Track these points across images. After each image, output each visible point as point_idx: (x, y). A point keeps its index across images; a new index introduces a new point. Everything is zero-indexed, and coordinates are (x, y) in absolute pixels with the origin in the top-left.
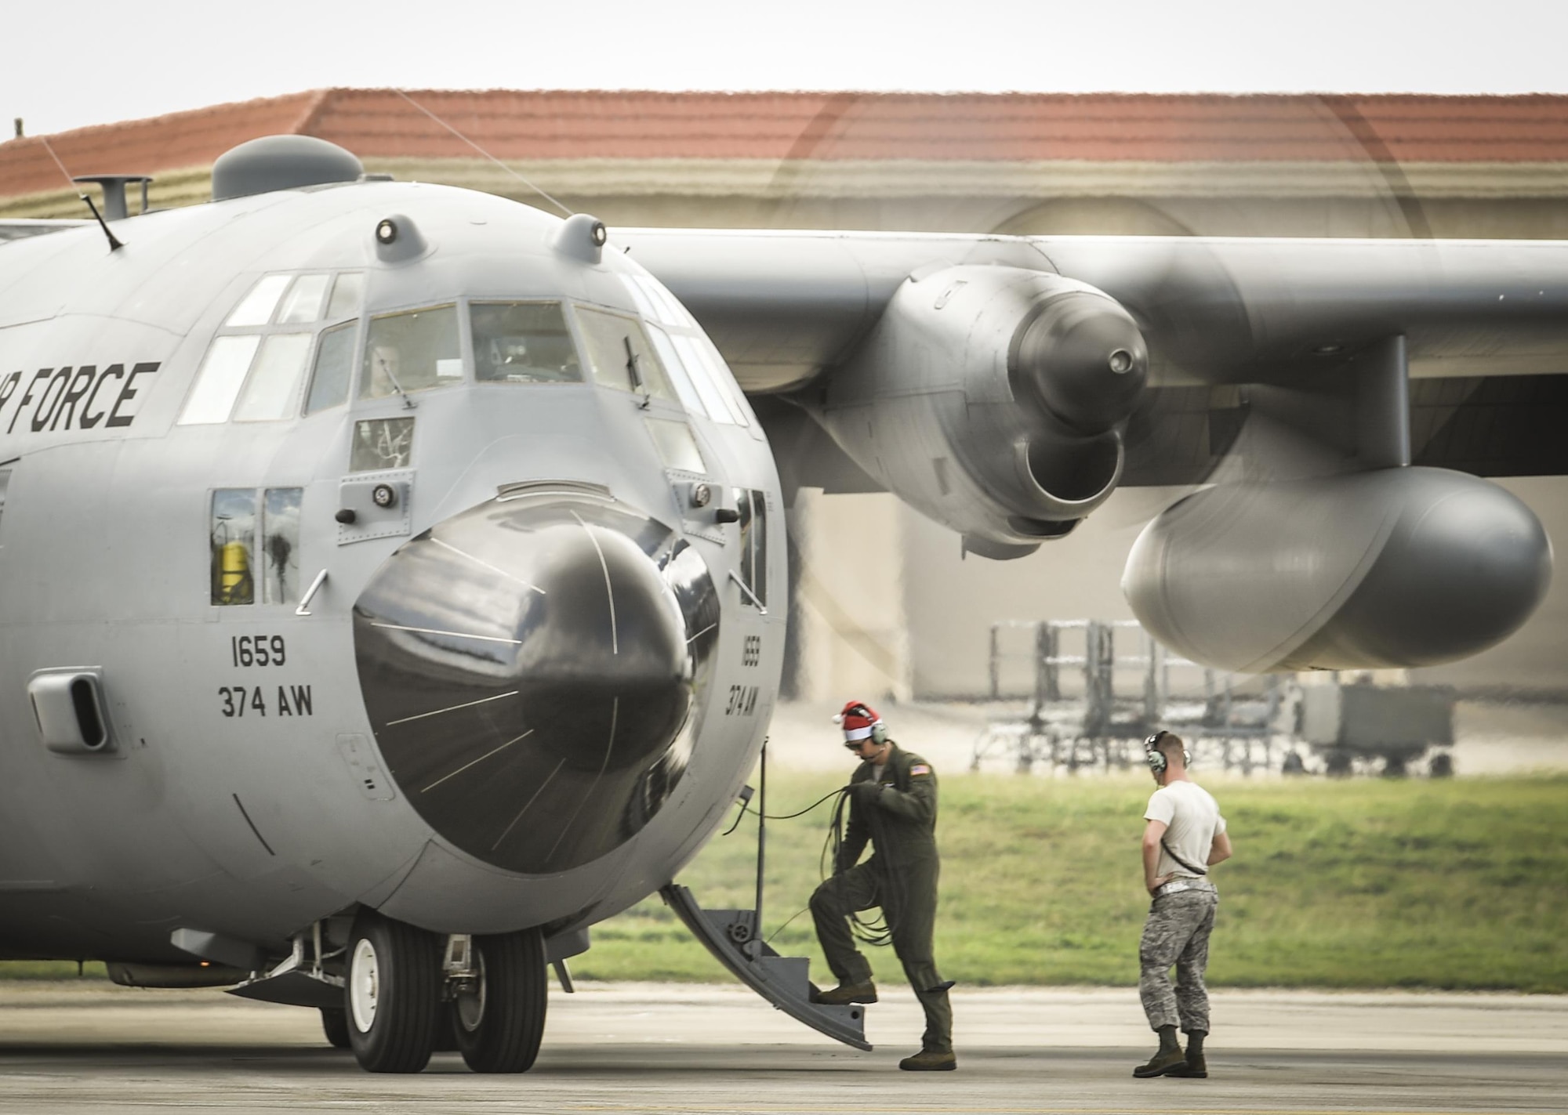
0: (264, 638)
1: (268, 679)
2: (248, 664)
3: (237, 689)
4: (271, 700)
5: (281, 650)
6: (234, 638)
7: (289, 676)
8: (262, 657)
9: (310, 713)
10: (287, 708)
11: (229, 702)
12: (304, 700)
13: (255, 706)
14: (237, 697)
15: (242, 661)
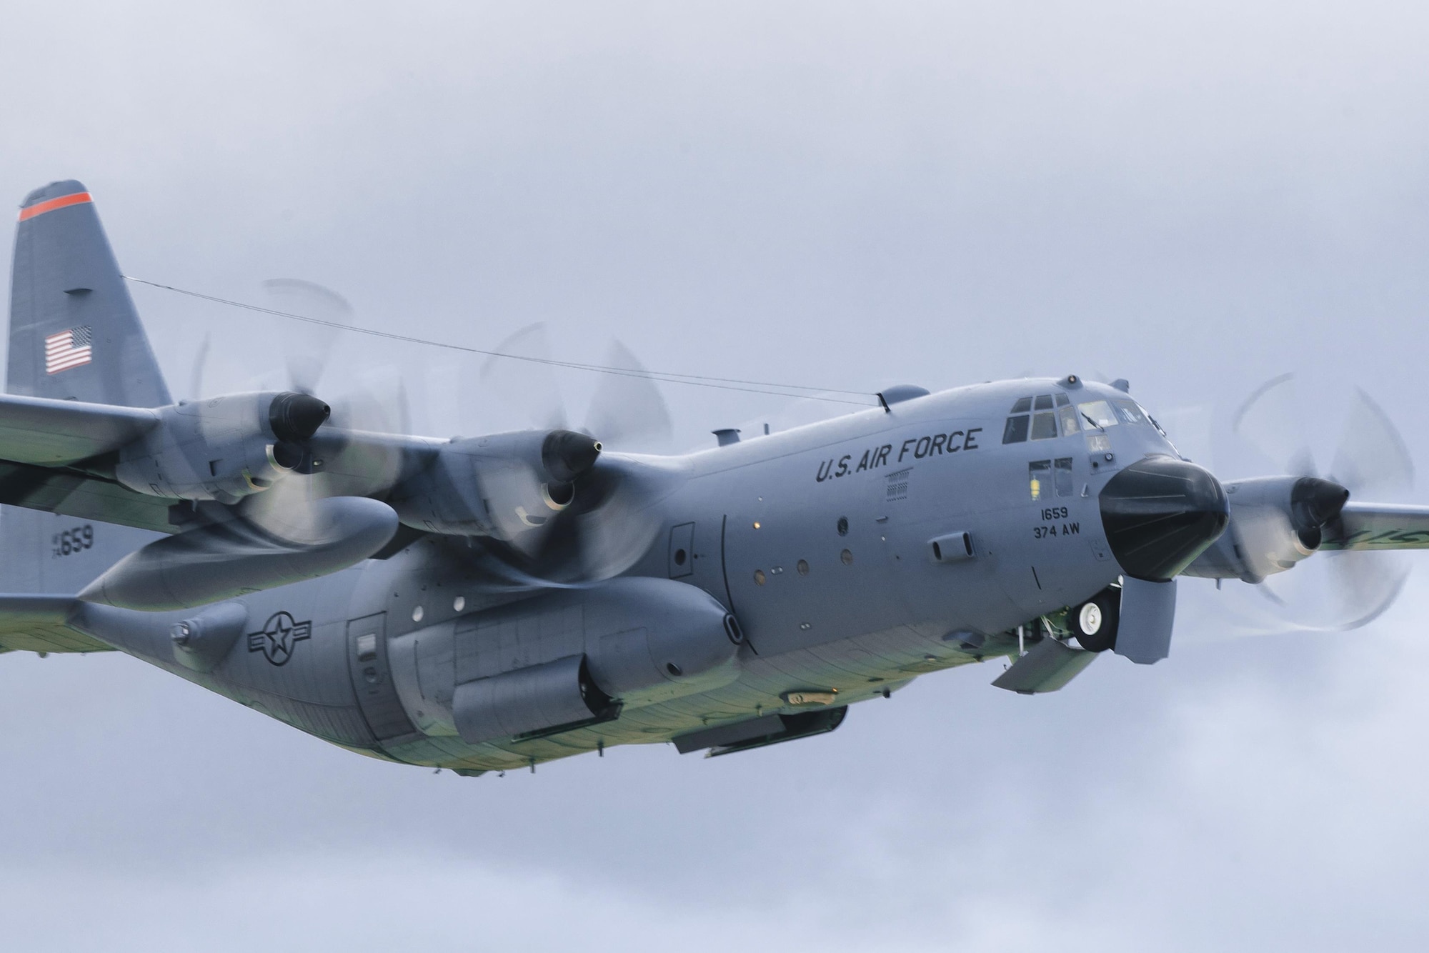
0: (1058, 509)
1: (1059, 524)
2: (1050, 519)
3: (1043, 528)
4: (1059, 529)
5: (1066, 512)
6: (1042, 511)
7: (1068, 521)
8: (1056, 515)
9: (1078, 532)
10: (1068, 532)
11: (1039, 533)
12: (1075, 528)
13: (1051, 533)
14: (1042, 532)
15: (1047, 518)
